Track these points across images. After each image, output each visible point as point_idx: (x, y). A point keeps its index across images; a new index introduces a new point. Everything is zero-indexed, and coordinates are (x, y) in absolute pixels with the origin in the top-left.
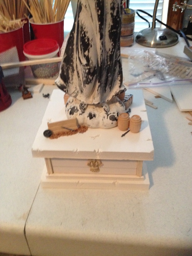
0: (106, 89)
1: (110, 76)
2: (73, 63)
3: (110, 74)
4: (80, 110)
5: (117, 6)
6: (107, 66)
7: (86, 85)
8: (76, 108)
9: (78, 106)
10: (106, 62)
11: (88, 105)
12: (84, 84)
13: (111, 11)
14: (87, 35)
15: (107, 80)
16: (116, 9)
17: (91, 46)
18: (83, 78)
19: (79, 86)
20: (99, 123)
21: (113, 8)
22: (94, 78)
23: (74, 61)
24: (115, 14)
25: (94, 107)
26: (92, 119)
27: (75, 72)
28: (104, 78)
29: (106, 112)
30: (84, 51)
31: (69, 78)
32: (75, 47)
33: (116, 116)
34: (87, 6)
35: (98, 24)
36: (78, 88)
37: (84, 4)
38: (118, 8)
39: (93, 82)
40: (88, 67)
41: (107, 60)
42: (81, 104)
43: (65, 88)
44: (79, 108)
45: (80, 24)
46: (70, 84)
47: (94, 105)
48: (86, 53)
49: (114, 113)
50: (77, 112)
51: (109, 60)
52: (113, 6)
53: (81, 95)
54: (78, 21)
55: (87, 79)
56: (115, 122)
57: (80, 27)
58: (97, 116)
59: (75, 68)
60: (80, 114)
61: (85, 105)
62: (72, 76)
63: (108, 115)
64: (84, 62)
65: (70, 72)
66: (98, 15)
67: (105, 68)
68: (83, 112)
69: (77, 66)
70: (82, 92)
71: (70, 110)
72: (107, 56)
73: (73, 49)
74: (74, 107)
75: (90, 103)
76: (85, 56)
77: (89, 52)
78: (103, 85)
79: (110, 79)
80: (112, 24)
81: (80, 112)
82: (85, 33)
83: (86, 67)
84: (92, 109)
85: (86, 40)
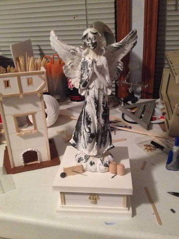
0: (101, 146)
1: (103, 138)
2: (81, 130)
3: (103, 137)
4: (84, 159)
5: (106, 102)
6: (101, 133)
7: (89, 144)
8: (82, 158)
9: (83, 157)
10: (100, 130)
11: (90, 156)
12: (87, 143)
13: (103, 105)
14: (90, 117)
15: (102, 141)
16: (105, 104)
17: (92, 123)
18: (87, 140)
19: (84, 144)
20: (96, 168)
21: (103, 103)
22: (94, 140)
23: (82, 129)
24: (105, 106)
25: (94, 157)
26: (92, 166)
27: (82, 136)
28: (99, 140)
29: (102, 161)
30: (88, 125)
31: (78, 140)
32: (82, 122)
33: (108, 164)
34: (90, 102)
35: (95, 111)
36: (84, 145)
37: (88, 101)
38: (106, 103)
39: (93, 142)
40: (90, 134)
41: (101, 129)
42: (85, 156)
43: (76, 145)
44: (84, 158)
45: (86, 111)
46: (79, 143)
47: (93, 156)
48: (89, 126)
49: (106, 162)
50: (82, 161)
51: (102, 129)
52: (104, 102)
53: (86, 150)
54: (85, 109)
55: (89, 141)
56: (107, 168)
57: (86, 112)
58: (95, 164)
59: (82, 134)
60: (84, 162)
61: (88, 156)
62: (80, 138)
63: (103, 163)
64: (88, 131)
65: (79, 136)
66: (96, 107)
67: (100, 134)
68: (87, 161)
69: (83, 132)
70: (86, 148)
71: (78, 159)
72: (101, 127)
73: (81, 123)
74: (81, 157)
75: (91, 155)
76: (88, 127)
77: (90, 125)
78: (99, 144)
79: (103, 140)
80: (103, 111)
81: (84, 160)
82: (88, 115)
83: (89, 134)
84: (92, 159)
85: (89, 119)
